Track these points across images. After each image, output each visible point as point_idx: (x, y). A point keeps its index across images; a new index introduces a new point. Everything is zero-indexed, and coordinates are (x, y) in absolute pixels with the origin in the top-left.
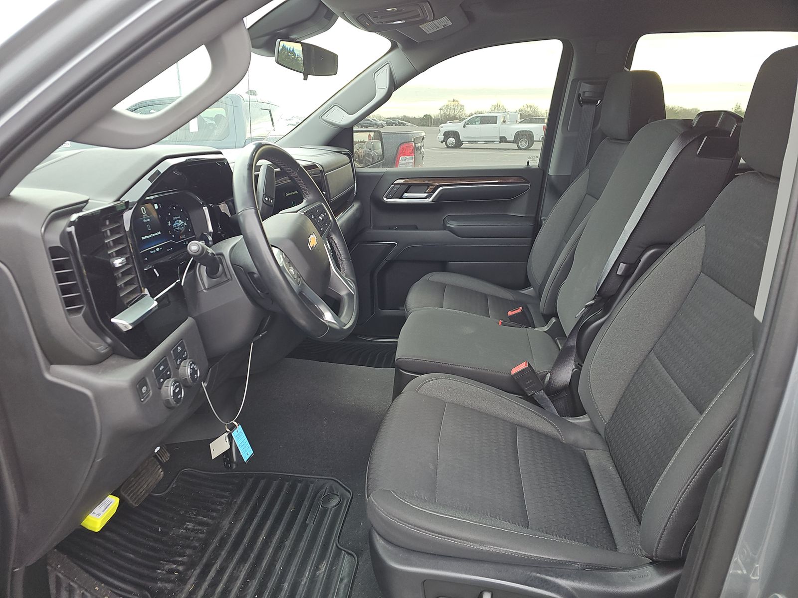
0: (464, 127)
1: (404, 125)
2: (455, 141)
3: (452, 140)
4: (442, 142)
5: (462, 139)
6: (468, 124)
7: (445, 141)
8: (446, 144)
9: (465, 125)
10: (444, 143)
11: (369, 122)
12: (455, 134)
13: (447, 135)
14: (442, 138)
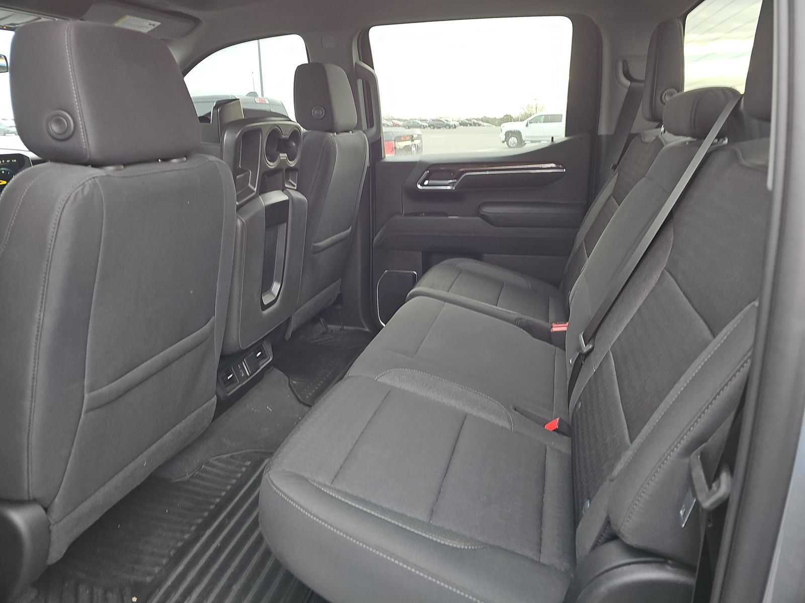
0: (527, 125)
1: (479, 125)
2: (516, 141)
3: (513, 140)
4: (503, 142)
5: (524, 138)
6: (530, 123)
7: (506, 140)
8: (508, 144)
9: (527, 124)
10: (505, 142)
11: (442, 123)
12: (517, 134)
13: (509, 134)
14: (503, 138)
